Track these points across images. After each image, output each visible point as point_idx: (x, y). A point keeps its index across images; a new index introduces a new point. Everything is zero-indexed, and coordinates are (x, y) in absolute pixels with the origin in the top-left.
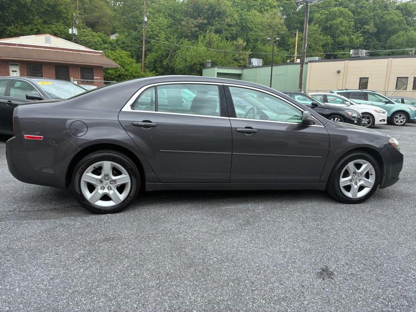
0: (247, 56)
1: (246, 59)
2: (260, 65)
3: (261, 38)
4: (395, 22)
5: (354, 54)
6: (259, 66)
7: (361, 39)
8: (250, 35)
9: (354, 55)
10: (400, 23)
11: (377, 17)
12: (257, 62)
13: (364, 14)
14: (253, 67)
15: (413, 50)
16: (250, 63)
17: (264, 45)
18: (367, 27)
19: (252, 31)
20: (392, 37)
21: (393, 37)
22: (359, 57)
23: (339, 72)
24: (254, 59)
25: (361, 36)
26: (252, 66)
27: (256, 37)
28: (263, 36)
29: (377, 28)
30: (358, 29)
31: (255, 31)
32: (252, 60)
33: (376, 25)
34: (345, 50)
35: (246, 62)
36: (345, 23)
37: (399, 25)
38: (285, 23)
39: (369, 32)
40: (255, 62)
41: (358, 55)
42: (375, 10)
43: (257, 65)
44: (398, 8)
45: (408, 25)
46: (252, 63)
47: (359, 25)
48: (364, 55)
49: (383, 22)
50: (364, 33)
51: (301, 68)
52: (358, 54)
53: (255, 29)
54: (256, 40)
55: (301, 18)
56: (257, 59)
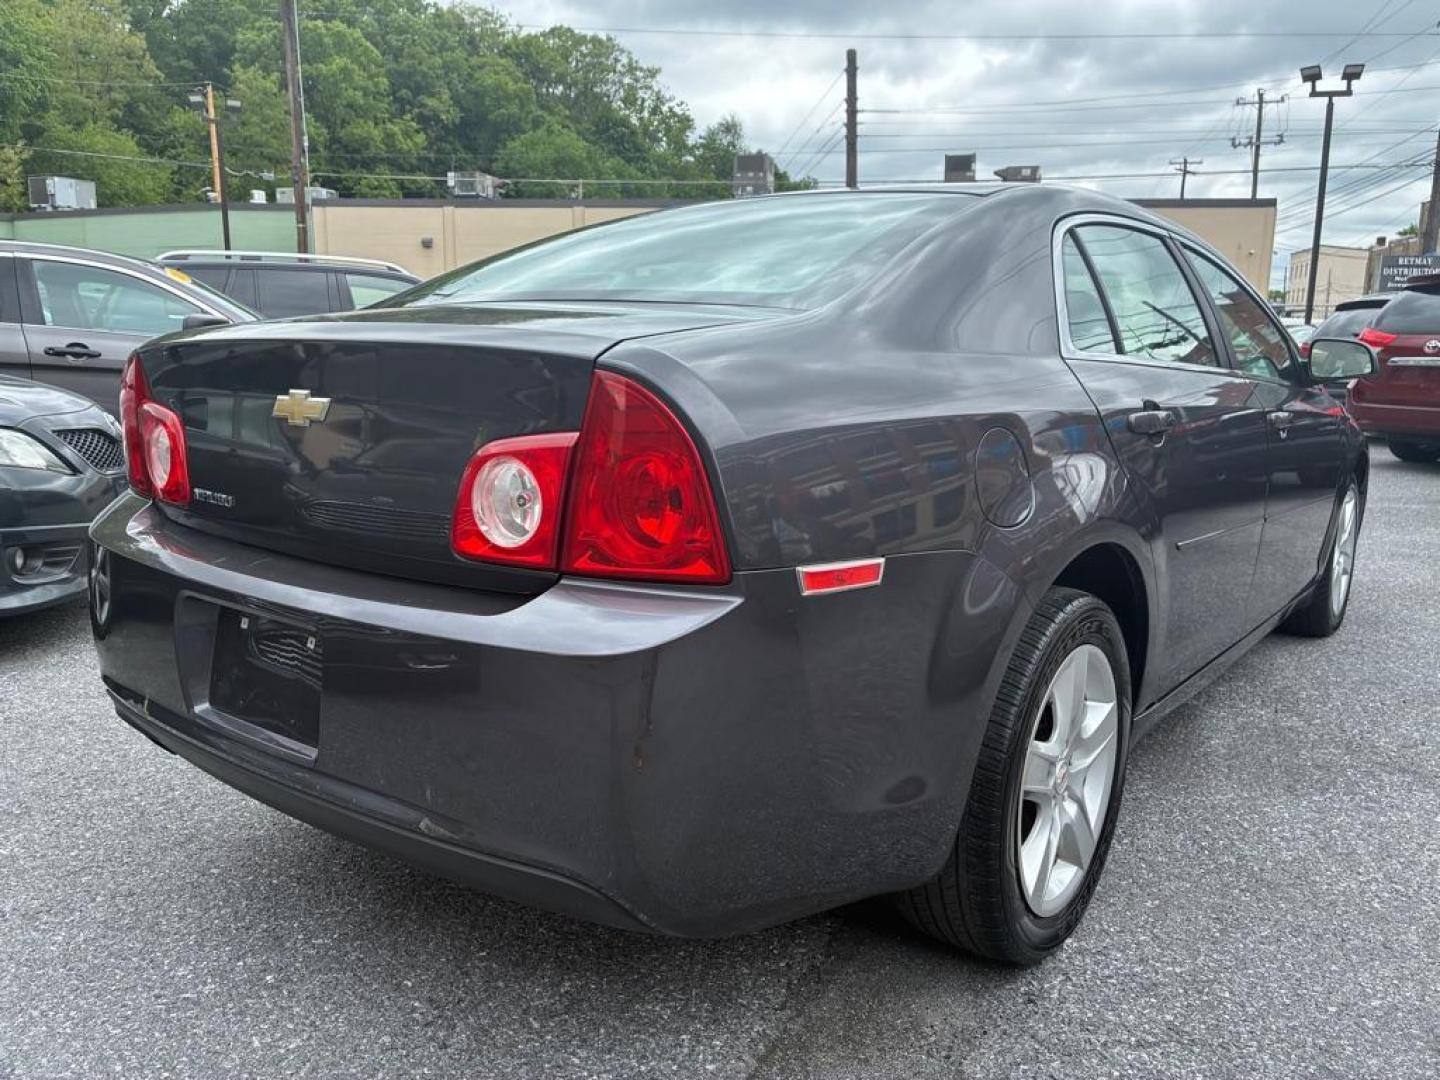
0: (10, 166)
1: (9, 181)
2: (86, 207)
3: (61, 98)
4: (508, 98)
5: (462, 184)
6: (82, 209)
7: (421, 138)
8: (8, 79)
9: (461, 189)
10: (522, 99)
11: (455, 75)
12: (72, 192)
13: (413, 57)
14: (58, 213)
15: (577, 186)
16: (45, 196)
17: (79, 125)
18: (431, 102)
19: (17, 67)
20: (510, 144)
21: (515, 145)
22: (477, 196)
23: (427, 244)
24: (56, 179)
25: (418, 131)
26: (54, 207)
27: (39, 94)
28: (64, 91)
29: (462, 109)
30: (403, 106)
31: (30, 68)
32: (48, 182)
33: (456, 100)
34: (377, 170)
35: (10, 190)
36: (359, 77)
37: (522, 107)
38: (148, 49)
39: (439, 120)
40: (65, 191)
41: (473, 189)
42: (447, 50)
43: (75, 206)
44: (506, 52)
45: (542, 107)
46: (53, 195)
47: (404, 91)
48: (490, 191)
49: (476, 94)
50: (422, 119)
51: (298, 222)
52: (471, 185)
53: (30, 60)
54: (42, 105)
55: (193, 39)
56: (73, 181)
